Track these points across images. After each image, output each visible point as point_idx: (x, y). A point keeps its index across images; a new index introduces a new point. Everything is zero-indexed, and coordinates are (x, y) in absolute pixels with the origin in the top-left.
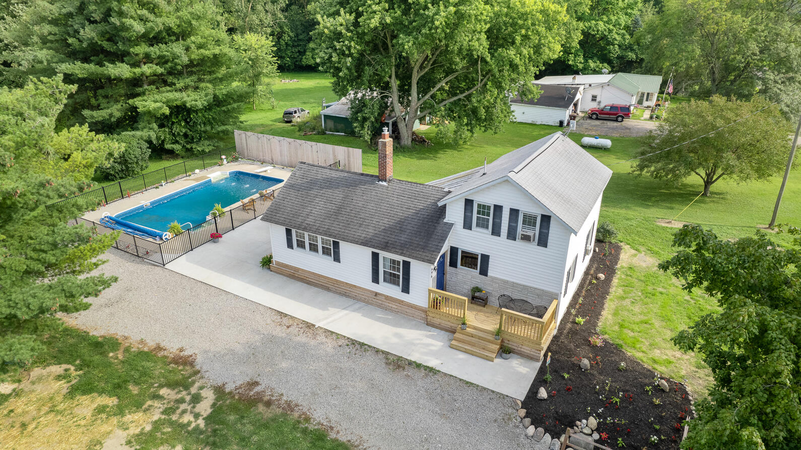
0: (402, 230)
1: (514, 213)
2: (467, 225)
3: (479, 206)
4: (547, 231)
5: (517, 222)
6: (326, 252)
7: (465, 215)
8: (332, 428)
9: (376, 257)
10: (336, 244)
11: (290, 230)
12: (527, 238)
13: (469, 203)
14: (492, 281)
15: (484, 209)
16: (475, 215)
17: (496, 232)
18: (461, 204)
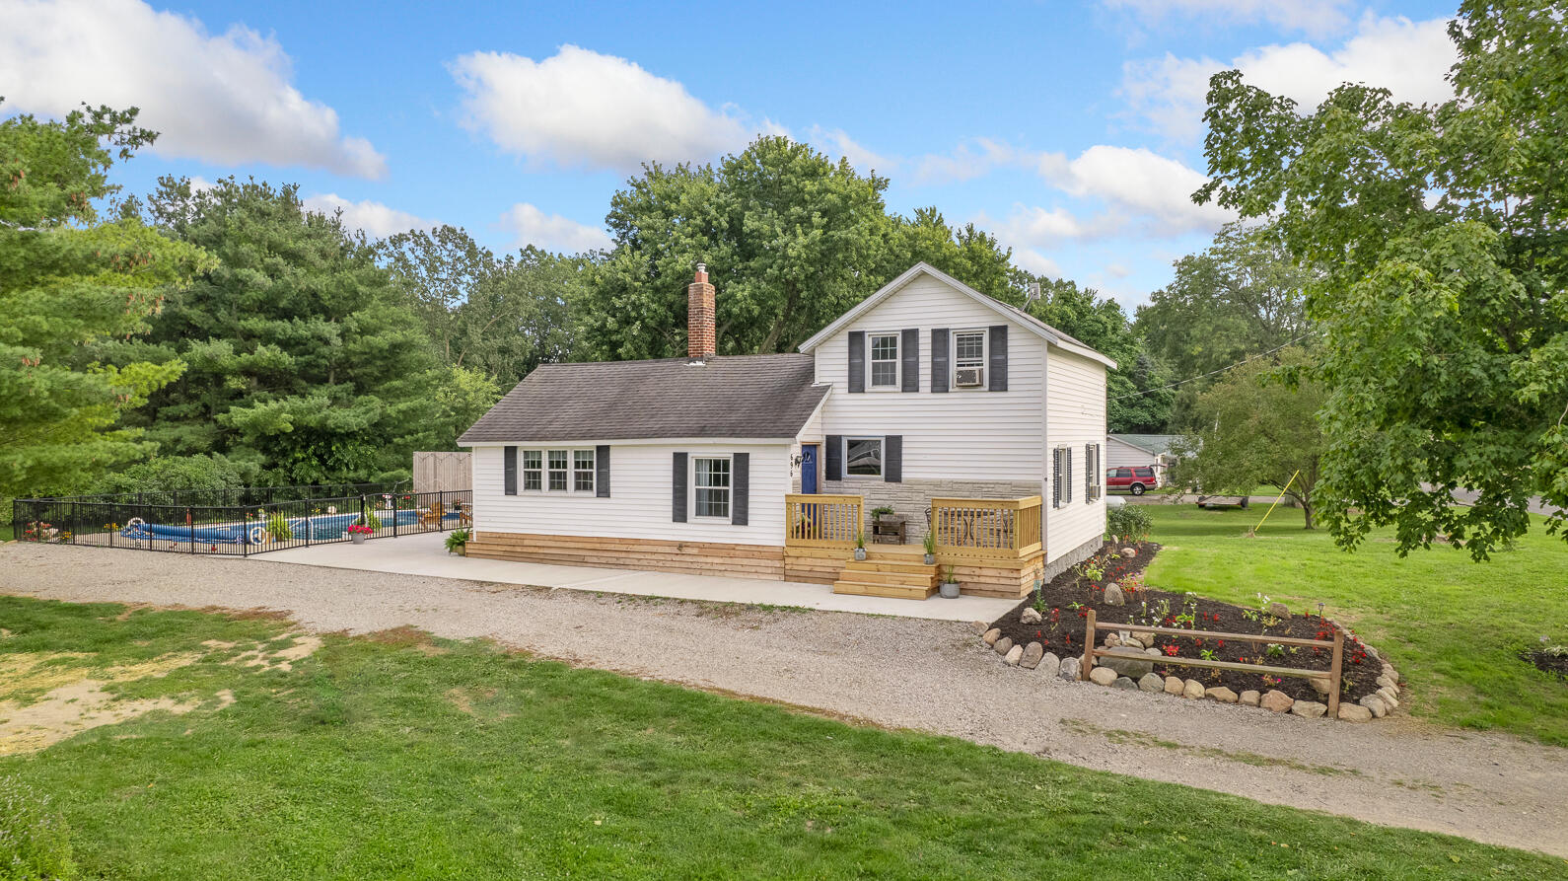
0: (731, 410)
1: (940, 336)
2: (856, 385)
3: (875, 341)
4: (1003, 357)
5: (946, 354)
6: (583, 484)
7: (850, 365)
8: (578, 660)
9: (680, 460)
10: (603, 451)
11: (514, 449)
12: (968, 381)
13: (856, 338)
14: (910, 490)
15: (885, 345)
16: (869, 361)
17: (910, 385)
18: (842, 344)
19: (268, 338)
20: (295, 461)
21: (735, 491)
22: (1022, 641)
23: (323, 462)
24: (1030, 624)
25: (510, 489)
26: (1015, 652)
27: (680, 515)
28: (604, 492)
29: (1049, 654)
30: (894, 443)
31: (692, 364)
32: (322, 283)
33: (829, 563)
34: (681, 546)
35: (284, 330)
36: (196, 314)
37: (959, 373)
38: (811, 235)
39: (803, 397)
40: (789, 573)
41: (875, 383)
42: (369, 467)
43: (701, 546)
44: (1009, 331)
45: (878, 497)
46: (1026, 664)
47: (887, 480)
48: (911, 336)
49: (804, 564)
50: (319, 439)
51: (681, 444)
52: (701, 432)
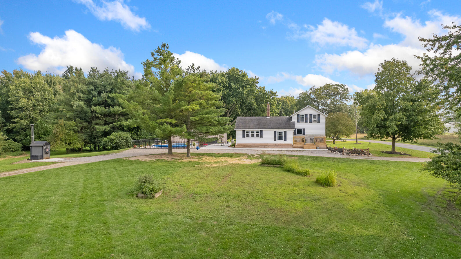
1: (311, 115)
2: (298, 121)
4: (319, 118)
5: (311, 117)
6: (257, 135)
7: (297, 119)
9: (275, 132)
10: (261, 131)
11: (244, 131)
12: (315, 121)
13: (298, 115)
14: (307, 136)
15: (302, 116)
16: (300, 118)
17: (306, 121)
18: (296, 116)
21: (284, 136)
25: (244, 136)
27: (275, 140)
28: (262, 137)
30: (304, 130)
31: (267, 117)
33: (300, 145)
34: (276, 144)
37: (313, 120)
39: (290, 123)
40: (294, 147)
41: (301, 121)
43: (279, 144)
44: (320, 115)
47: (303, 134)
48: (306, 115)
49: (296, 146)
51: (275, 130)
52: (279, 128)
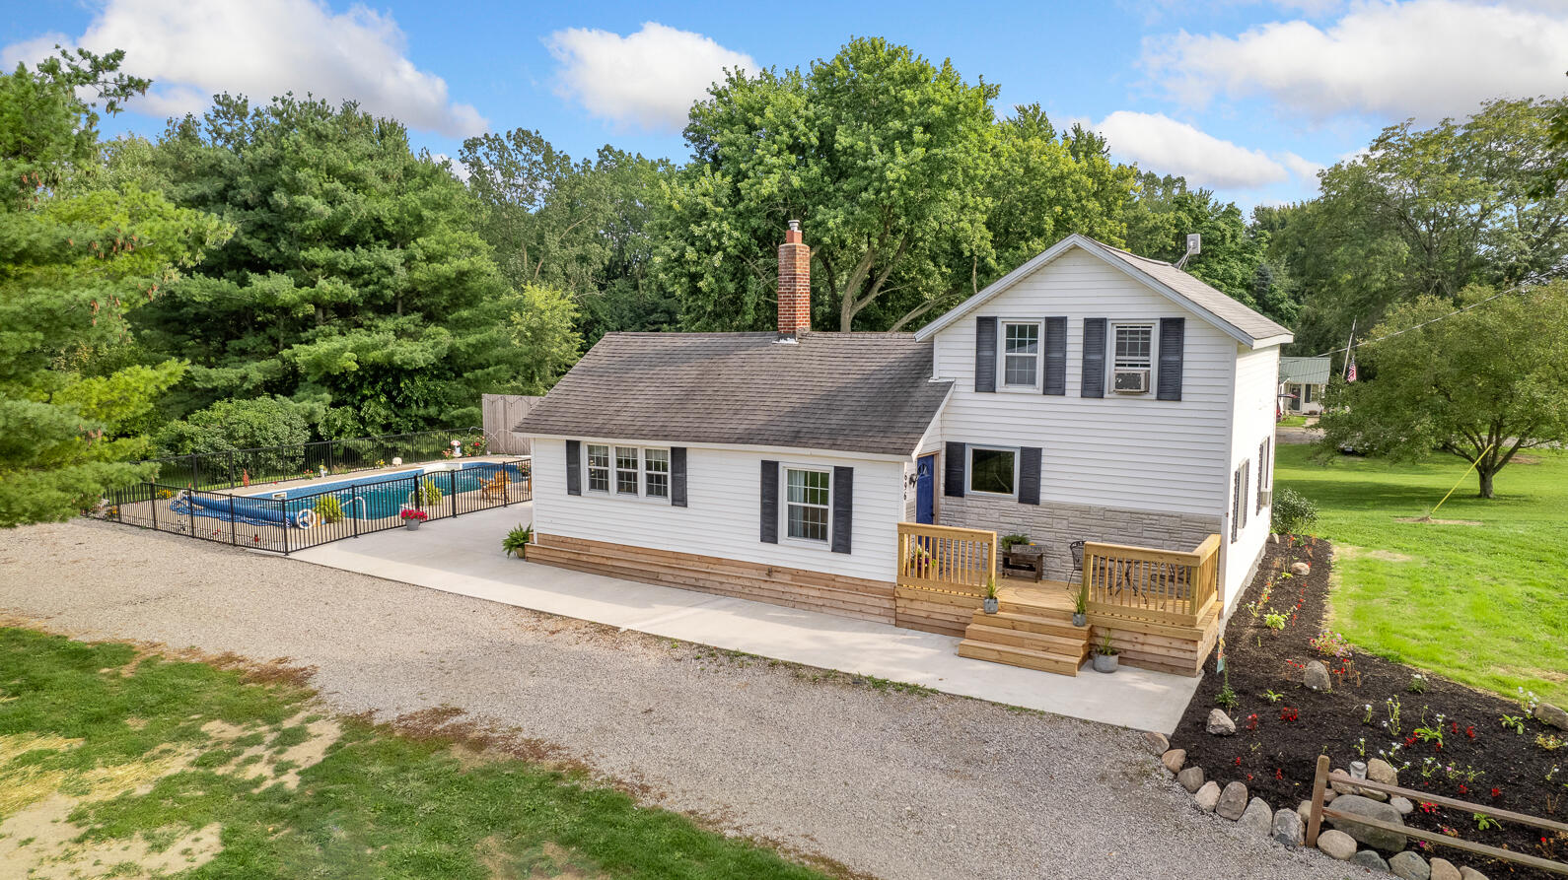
0: (831, 409)
1: (1095, 328)
2: (985, 382)
3: (1011, 330)
4: (1175, 358)
5: (1102, 350)
6: (656, 487)
7: (978, 358)
8: (645, 789)
9: (770, 470)
10: (679, 455)
11: (577, 443)
12: (1129, 385)
13: (986, 325)
14: (1051, 515)
15: (1021, 334)
16: (1002, 353)
17: (1054, 385)
18: (969, 332)
19: (331, 269)
20: (364, 398)
21: (836, 513)
22: (1218, 773)
23: (391, 398)
24: (1220, 735)
25: (574, 488)
26: (1209, 793)
27: (769, 534)
28: (680, 500)
29: (1257, 801)
30: (1032, 457)
31: (782, 341)
32: (385, 208)
33: (951, 610)
34: (771, 571)
35: (346, 261)
36: (256, 245)
37: (1119, 376)
38: (912, 154)
39: (920, 396)
40: (900, 617)
41: (1008, 381)
42: (439, 403)
43: (796, 574)
44: (1187, 325)
45: (1008, 520)
46: (1225, 813)
47: (1022, 500)
48: (1057, 325)
49: (920, 609)
50: (385, 376)
51: (771, 452)
52: (795, 439)
